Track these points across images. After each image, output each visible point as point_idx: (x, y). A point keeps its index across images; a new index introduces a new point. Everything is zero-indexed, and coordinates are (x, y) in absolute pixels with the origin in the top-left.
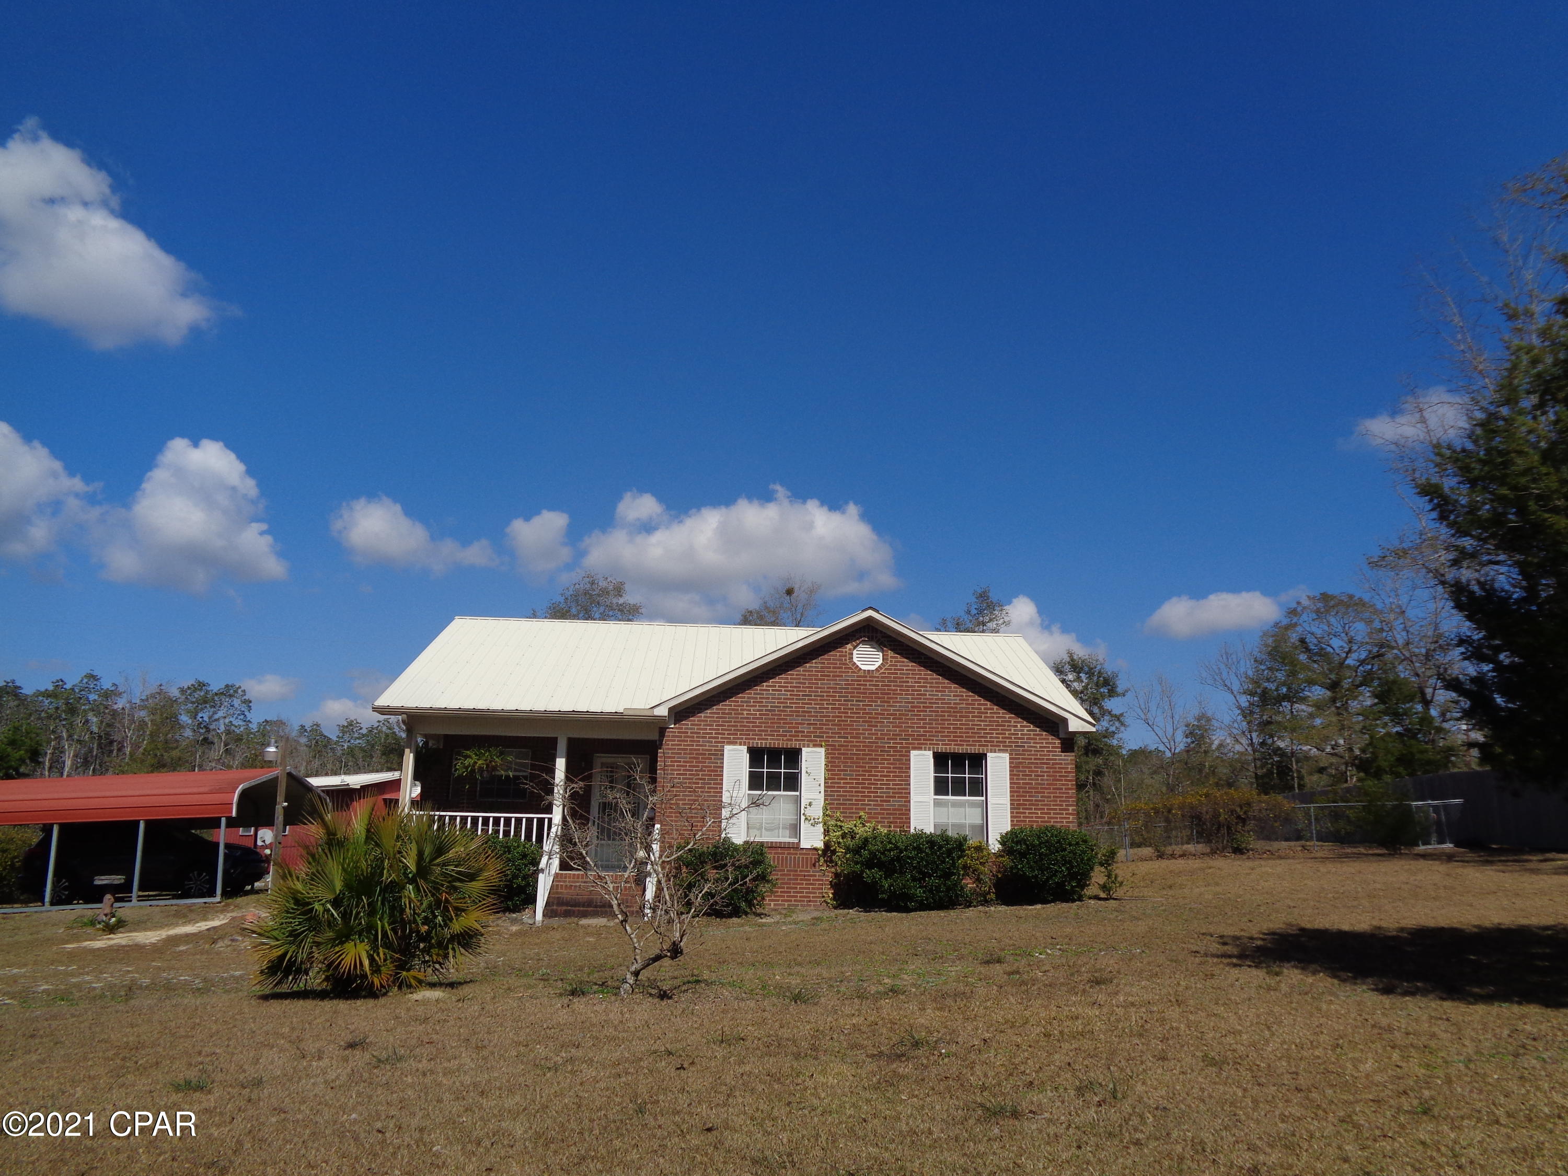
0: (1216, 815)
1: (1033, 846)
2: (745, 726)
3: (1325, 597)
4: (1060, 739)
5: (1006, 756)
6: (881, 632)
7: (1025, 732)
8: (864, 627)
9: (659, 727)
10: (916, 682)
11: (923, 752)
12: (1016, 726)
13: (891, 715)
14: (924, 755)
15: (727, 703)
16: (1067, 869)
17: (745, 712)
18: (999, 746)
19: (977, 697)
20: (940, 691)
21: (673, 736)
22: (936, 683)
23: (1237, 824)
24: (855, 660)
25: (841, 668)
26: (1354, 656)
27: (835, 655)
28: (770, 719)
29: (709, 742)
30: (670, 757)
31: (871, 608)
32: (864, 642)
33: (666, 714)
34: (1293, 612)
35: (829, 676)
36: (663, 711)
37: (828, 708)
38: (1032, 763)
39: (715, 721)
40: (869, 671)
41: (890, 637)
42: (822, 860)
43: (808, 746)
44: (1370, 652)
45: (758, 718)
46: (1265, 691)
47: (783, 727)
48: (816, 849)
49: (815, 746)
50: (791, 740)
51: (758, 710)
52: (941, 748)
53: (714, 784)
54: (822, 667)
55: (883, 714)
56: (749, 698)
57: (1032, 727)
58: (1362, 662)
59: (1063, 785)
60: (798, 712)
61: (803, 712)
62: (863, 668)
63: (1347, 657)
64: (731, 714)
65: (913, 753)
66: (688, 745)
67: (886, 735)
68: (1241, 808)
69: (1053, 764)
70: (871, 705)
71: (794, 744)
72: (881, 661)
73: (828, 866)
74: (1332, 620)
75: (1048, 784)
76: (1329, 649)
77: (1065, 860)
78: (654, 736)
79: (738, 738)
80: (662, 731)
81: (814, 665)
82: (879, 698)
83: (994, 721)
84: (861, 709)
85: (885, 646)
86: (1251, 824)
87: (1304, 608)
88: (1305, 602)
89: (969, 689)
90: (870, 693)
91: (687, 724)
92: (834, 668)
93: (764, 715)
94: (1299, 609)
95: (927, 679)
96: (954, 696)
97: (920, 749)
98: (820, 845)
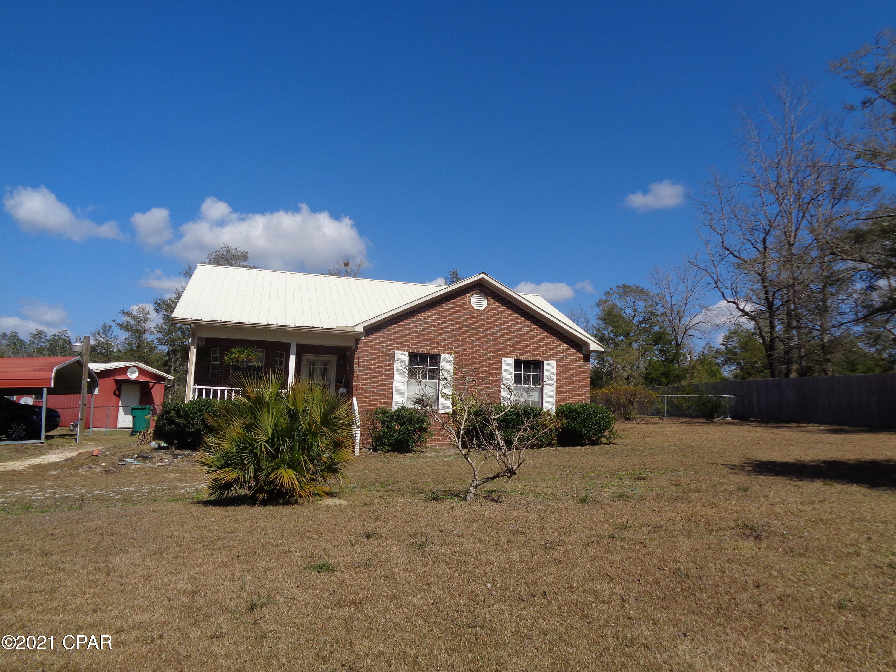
0: (619, 399)
1: (581, 414)
2: (407, 340)
3: (625, 286)
4: (583, 354)
5: (554, 363)
6: (487, 288)
7: (565, 350)
8: (477, 284)
9: (356, 338)
10: (506, 318)
11: (508, 359)
12: (560, 346)
13: (492, 337)
14: (509, 361)
15: (397, 325)
16: (598, 427)
17: (407, 332)
18: (551, 357)
19: (539, 329)
20: (519, 324)
21: (364, 344)
22: (517, 319)
23: (629, 404)
24: (472, 303)
25: (464, 308)
26: (636, 319)
27: (460, 300)
28: (422, 336)
29: (386, 348)
30: (362, 357)
31: (483, 273)
32: (477, 293)
33: (362, 330)
34: (608, 294)
35: (457, 312)
36: (360, 329)
37: (456, 331)
38: (568, 367)
39: (389, 336)
40: (479, 310)
41: (492, 291)
42: (451, 420)
43: (444, 353)
44: (645, 317)
45: (415, 336)
46: (603, 335)
47: (429, 341)
48: (447, 414)
49: (448, 353)
50: (434, 349)
51: (415, 331)
52: (519, 357)
53: (388, 374)
54: (453, 307)
55: (487, 336)
56: (409, 323)
57: (568, 347)
58: (641, 322)
59: (584, 380)
60: (439, 333)
61: (441, 333)
62: (476, 308)
63: (633, 319)
64: (399, 332)
65: (504, 359)
66: (373, 350)
67: (488, 348)
68: (632, 396)
69: (579, 368)
70: (480, 331)
71: (436, 352)
72: (486, 305)
73: (454, 424)
74: (628, 299)
75: (576, 380)
76: (624, 315)
77: (597, 422)
78: (352, 344)
79: (403, 347)
80: (357, 341)
81: (448, 305)
82: (485, 326)
83: (548, 343)
84: (475, 333)
85: (489, 296)
86: (636, 405)
87: (614, 292)
88: (615, 289)
89: (535, 324)
90: (480, 324)
91: (372, 337)
92: (460, 307)
93: (418, 333)
94: (611, 292)
95: (512, 317)
96: (527, 327)
97: (507, 357)
98: (449, 411)
